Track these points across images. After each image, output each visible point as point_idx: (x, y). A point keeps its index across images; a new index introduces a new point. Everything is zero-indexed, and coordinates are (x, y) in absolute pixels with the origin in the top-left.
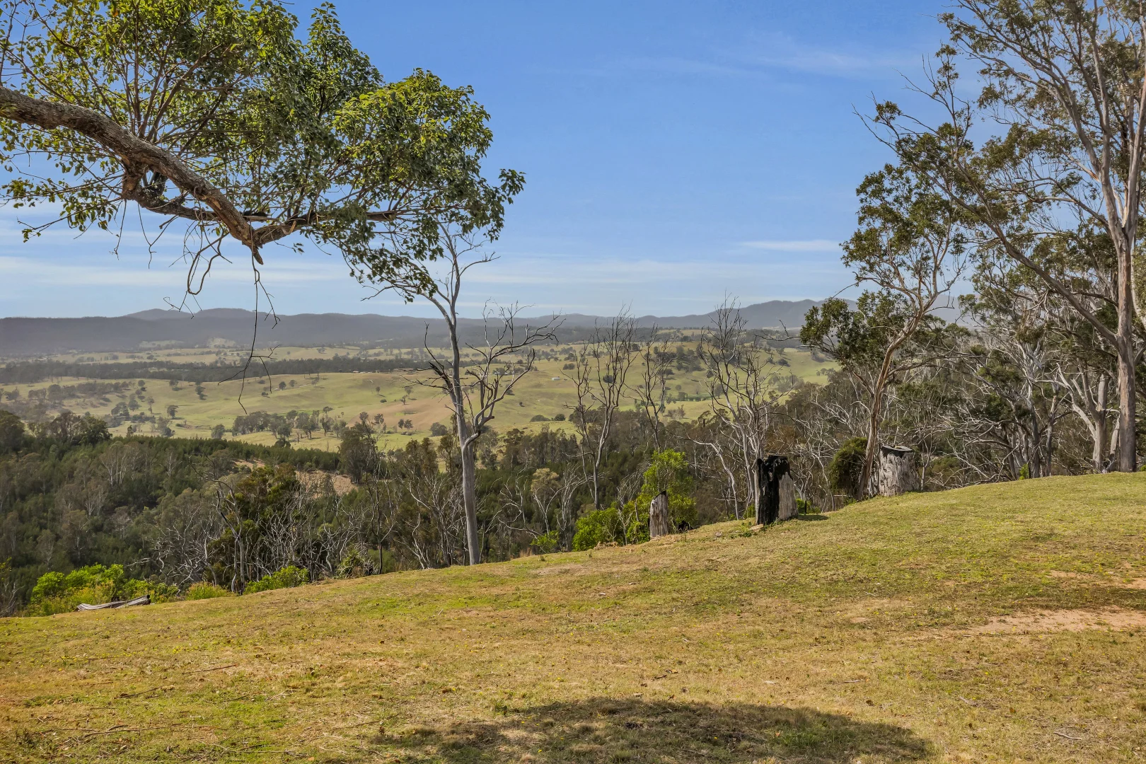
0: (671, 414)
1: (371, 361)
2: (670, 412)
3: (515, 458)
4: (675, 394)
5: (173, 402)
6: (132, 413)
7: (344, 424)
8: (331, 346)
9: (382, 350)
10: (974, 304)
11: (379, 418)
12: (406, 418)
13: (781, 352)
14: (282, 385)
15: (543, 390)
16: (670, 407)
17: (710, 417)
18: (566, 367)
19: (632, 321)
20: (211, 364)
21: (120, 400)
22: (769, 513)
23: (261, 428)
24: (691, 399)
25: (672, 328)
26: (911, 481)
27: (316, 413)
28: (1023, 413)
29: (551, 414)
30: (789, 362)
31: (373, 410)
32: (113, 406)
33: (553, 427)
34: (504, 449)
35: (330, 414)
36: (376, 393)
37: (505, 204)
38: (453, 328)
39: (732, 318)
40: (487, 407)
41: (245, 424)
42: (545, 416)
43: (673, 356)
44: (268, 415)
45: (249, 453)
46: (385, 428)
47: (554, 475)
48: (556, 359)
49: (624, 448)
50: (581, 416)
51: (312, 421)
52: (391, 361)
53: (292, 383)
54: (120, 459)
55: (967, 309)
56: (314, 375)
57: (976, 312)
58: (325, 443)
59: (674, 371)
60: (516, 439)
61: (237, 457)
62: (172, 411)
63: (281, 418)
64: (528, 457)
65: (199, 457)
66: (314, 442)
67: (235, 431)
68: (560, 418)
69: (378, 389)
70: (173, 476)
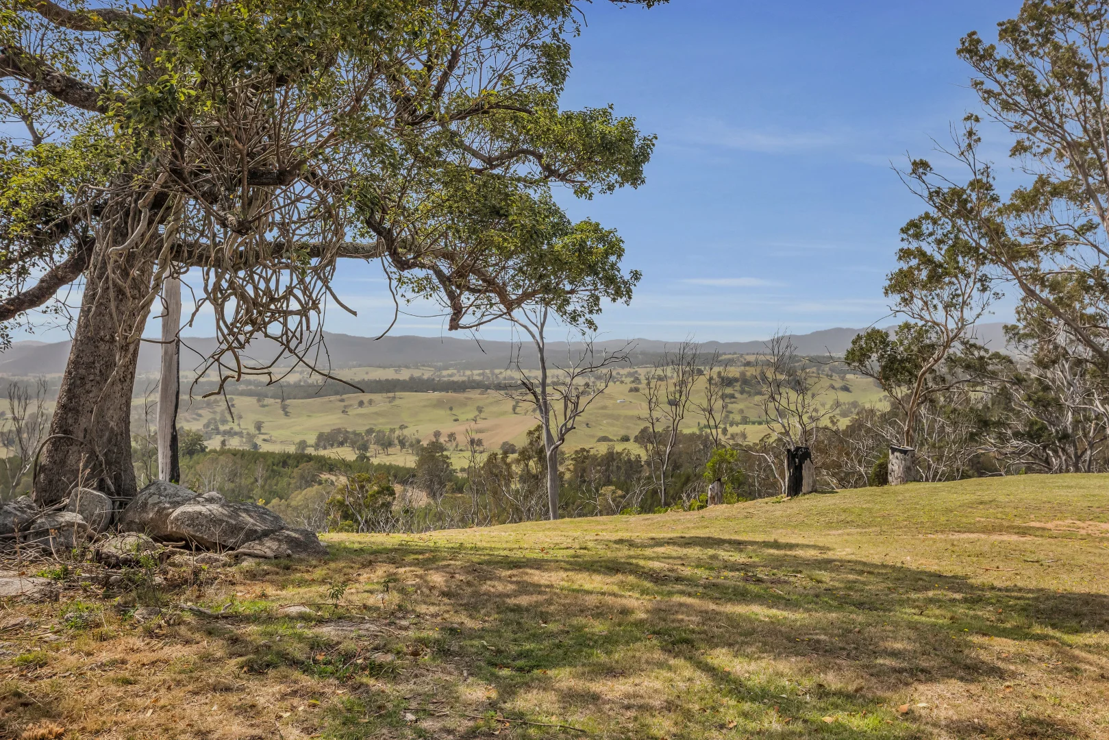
0: (733, 437)
1: (444, 382)
2: (732, 435)
3: (582, 476)
4: (738, 418)
5: (261, 418)
6: (222, 428)
7: (418, 441)
8: (407, 367)
9: (455, 371)
10: (1018, 333)
11: (452, 436)
12: (476, 437)
13: (843, 379)
14: (361, 404)
15: (609, 412)
16: (732, 430)
17: (771, 440)
18: (631, 390)
19: (696, 346)
20: (295, 383)
21: (211, 416)
22: (795, 488)
23: (341, 444)
24: (754, 423)
25: (735, 353)
26: (913, 473)
27: (393, 431)
28: (1065, 437)
29: (615, 436)
30: (851, 388)
31: (446, 428)
32: (204, 421)
33: (619, 448)
34: (571, 467)
35: (406, 432)
36: (449, 412)
37: (632, 287)
38: (541, 350)
39: (783, 344)
40: (570, 418)
41: (328, 439)
42: (611, 437)
43: (736, 380)
44: (347, 432)
45: (331, 466)
46: (457, 446)
47: (620, 492)
48: (622, 382)
49: (687, 469)
50: (644, 437)
51: (389, 438)
52: (463, 382)
53: (370, 402)
54: (215, 469)
55: (1011, 338)
56: (391, 395)
57: (1019, 341)
58: (402, 459)
59: (737, 395)
60: (583, 458)
61: (321, 470)
62: (259, 427)
63: (359, 434)
64: (594, 475)
65: (286, 469)
66: (390, 458)
67: (317, 446)
68: (625, 439)
69: (451, 409)
70: (263, 487)
